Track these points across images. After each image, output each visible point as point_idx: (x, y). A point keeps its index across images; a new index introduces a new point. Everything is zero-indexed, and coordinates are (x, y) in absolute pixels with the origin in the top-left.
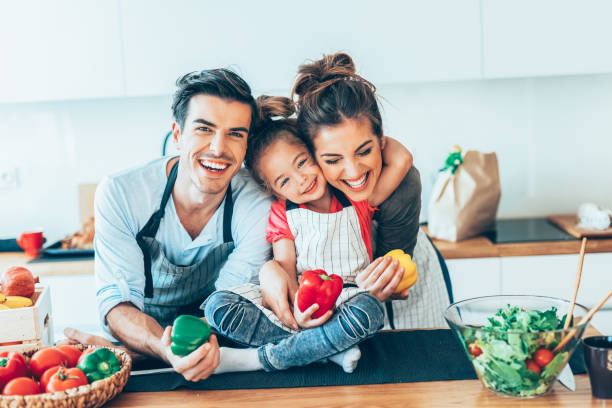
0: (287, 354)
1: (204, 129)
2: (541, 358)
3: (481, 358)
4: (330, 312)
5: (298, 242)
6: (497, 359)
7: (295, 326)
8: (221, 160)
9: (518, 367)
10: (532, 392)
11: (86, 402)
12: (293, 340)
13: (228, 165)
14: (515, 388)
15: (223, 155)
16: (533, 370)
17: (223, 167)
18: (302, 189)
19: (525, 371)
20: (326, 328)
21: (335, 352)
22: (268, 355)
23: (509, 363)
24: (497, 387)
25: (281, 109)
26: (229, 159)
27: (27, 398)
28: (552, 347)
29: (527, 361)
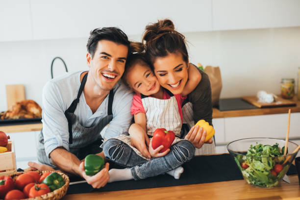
0: (147, 171)
1: (105, 57)
2: (278, 168)
3: (248, 169)
4: (169, 150)
5: (147, 114)
6: (256, 170)
7: (149, 157)
8: (113, 73)
9: (267, 173)
10: (272, 185)
12: (149, 164)
13: (116, 76)
14: (264, 184)
15: (114, 71)
16: (274, 174)
17: (114, 77)
18: (149, 89)
19: (270, 175)
20: (166, 158)
21: (171, 169)
22: (137, 172)
23: (262, 172)
24: (255, 183)
25: (138, 48)
26: (117, 73)
28: (282, 163)
29: (271, 170)
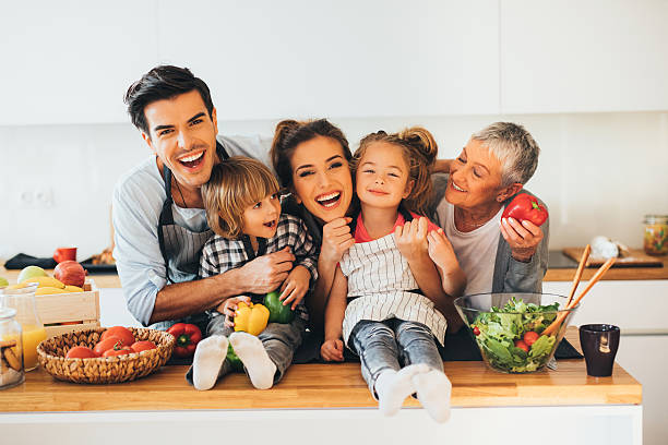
2: (529, 338)
6: (491, 337)
9: (507, 344)
11: (134, 368)
14: (507, 364)
16: (522, 348)
19: (513, 349)
23: (500, 341)
27: (85, 360)
28: (540, 330)
29: (515, 340)
